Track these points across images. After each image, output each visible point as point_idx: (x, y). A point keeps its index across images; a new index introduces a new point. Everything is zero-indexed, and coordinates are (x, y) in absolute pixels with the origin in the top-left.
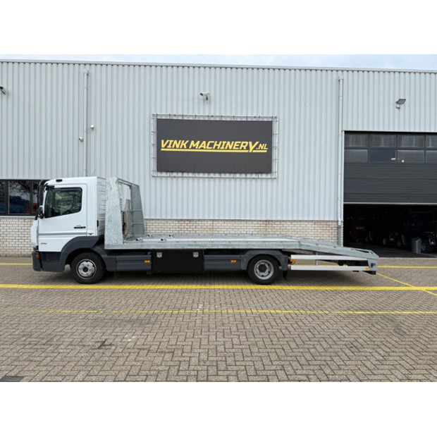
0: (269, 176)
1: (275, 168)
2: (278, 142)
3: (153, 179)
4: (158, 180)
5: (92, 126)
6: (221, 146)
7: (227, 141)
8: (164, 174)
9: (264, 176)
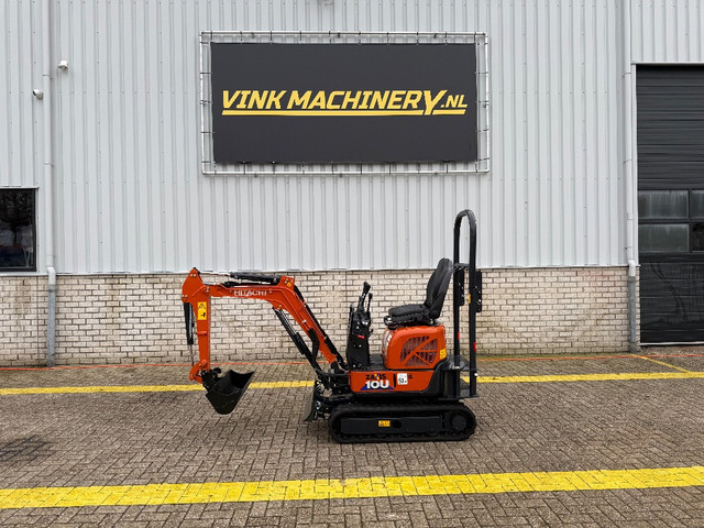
0: (471, 168)
1: (484, 149)
2: (490, 93)
3: (206, 183)
4: (219, 183)
5: (64, 63)
6: (360, 103)
8: (231, 170)
9: (460, 168)
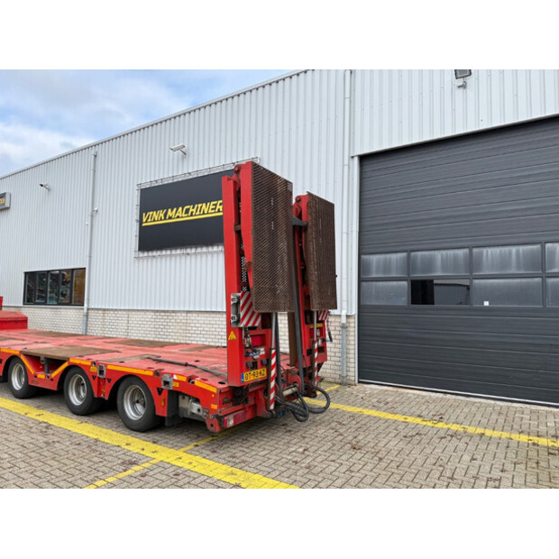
4: (141, 261)
5: (96, 209)
7: (202, 203)
8: (146, 254)
